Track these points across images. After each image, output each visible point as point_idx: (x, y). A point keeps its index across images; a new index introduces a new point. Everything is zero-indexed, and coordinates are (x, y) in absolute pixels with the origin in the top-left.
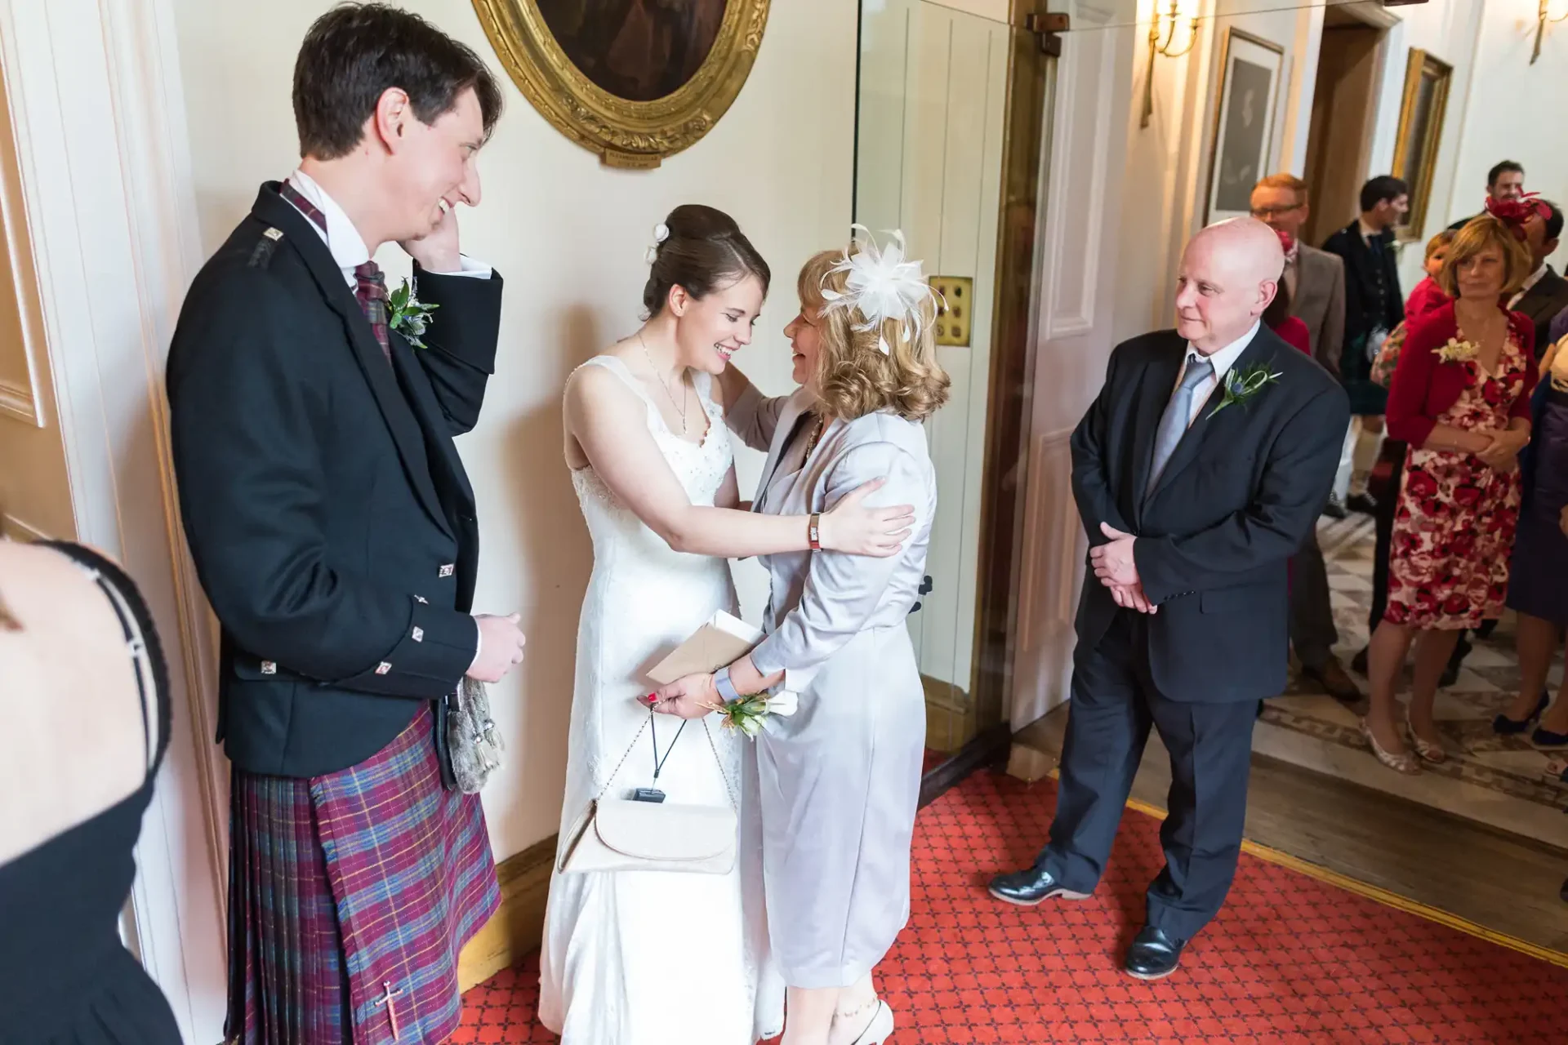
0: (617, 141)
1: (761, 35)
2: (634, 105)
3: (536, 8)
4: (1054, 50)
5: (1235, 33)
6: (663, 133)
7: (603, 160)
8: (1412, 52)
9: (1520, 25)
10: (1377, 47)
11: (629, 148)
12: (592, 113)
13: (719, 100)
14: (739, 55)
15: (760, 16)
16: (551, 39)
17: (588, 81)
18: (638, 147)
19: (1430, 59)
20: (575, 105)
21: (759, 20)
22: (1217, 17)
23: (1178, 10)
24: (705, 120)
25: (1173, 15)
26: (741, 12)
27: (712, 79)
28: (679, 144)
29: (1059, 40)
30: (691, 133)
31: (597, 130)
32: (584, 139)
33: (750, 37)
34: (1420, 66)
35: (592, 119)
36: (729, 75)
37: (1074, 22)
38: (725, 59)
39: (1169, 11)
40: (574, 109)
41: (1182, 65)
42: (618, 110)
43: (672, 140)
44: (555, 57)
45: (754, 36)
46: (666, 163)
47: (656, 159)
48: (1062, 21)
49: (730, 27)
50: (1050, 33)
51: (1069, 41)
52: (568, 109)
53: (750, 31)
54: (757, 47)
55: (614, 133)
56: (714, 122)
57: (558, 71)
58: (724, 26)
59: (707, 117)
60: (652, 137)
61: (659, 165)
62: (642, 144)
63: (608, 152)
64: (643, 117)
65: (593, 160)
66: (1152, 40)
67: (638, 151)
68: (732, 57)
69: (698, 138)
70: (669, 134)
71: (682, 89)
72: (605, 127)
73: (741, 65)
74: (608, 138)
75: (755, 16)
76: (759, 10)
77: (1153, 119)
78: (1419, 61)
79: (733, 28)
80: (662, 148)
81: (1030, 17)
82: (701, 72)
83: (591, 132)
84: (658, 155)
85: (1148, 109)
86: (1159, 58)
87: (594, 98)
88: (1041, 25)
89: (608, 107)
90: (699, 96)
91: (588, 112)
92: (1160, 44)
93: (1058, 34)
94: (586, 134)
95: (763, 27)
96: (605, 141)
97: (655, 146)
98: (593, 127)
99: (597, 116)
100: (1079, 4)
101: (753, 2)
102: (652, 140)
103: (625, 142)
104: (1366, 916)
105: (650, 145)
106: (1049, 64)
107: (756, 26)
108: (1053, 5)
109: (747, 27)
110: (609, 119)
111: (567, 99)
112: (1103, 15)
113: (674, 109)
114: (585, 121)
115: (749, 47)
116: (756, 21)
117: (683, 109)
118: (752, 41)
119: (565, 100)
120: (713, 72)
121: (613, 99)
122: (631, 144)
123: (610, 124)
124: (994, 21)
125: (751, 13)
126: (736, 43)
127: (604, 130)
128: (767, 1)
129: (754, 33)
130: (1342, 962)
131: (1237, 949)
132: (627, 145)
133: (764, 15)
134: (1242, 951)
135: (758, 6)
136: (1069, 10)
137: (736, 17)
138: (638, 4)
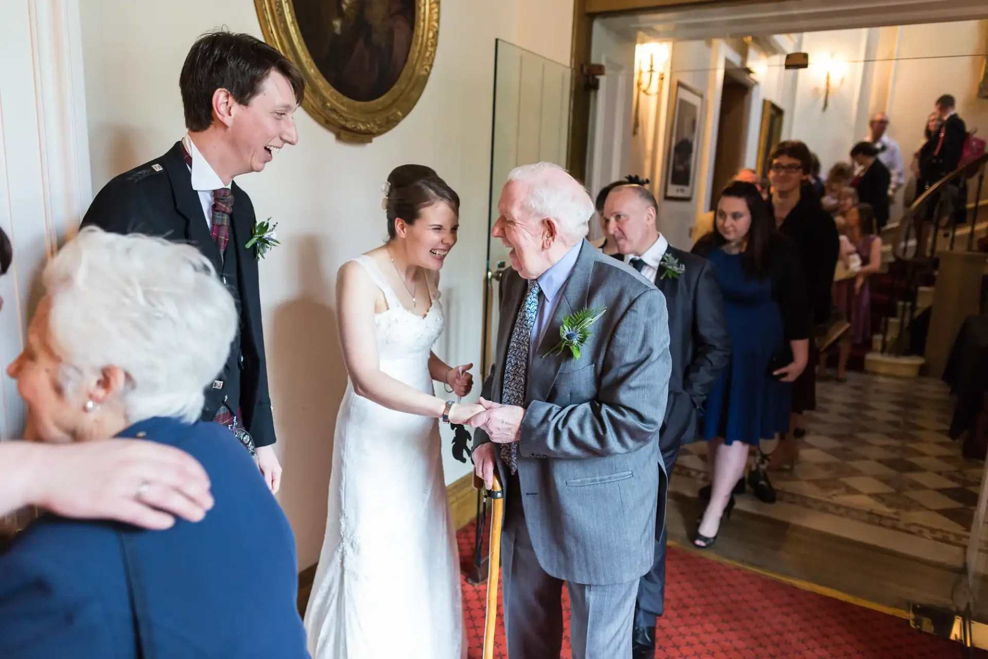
0: (349, 125)
1: (431, 66)
3: (302, 41)
4: (595, 86)
5: (680, 84)
6: (374, 122)
7: (339, 137)
8: (765, 101)
9: (816, 90)
10: (747, 97)
11: (355, 129)
12: (334, 107)
13: (407, 104)
14: (418, 77)
15: (430, 55)
16: (310, 60)
17: (331, 87)
18: (360, 129)
19: (773, 106)
20: (324, 101)
21: (430, 57)
22: (671, 73)
23: (653, 68)
24: (399, 116)
25: (651, 71)
26: (419, 52)
27: (403, 91)
28: (383, 129)
29: (597, 81)
30: (390, 124)
31: (337, 118)
32: (327, 123)
33: (425, 67)
34: (769, 111)
35: (334, 110)
36: (412, 89)
37: (607, 71)
38: (410, 79)
39: (649, 69)
40: (324, 104)
41: (653, 101)
42: (348, 107)
43: (380, 126)
44: (312, 71)
45: (428, 68)
46: (376, 140)
47: (369, 137)
48: (600, 69)
50: (593, 76)
51: (603, 80)
52: (320, 104)
53: (425, 63)
54: (429, 74)
55: (346, 120)
56: (404, 116)
57: (314, 79)
58: (410, 60)
59: (400, 114)
60: (369, 124)
61: (370, 141)
62: (362, 127)
63: (342, 132)
64: (362, 112)
65: (331, 137)
66: (640, 84)
67: (360, 132)
68: (414, 79)
69: (394, 126)
70: (379, 122)
72: (341, 116)
73: (420, 83)
74: (343, 123)
75: (428, 54)
76: (430, 51)
77: (640, 130)
78: (768, 106)
79: (415, 61)
80: (374, 131)
81: (582, 66)
82: (396, 87)
83: (334, 119)
84: (371, 136)
85: (637, 124)
86: (642, 95)
87: (335, 97)
88: (588, 71)
89: (343, 104)
90: (395, 101)
91: (331, 106)
92: (644, 87)
93: (598, 77)
94: (328, 119)
95: (433, 61)
96: (341, 125)
97: (370, 129)
98: (334, 116)
99: (337, 109)
100: (608, 61)
101: (427, 46)
102: (368, 126)
103: (353, 126)
104: (792, 596)
105: (367, 129)
106: (592, 94)
107: (429, 60)
108: (594, 60)
109: (423, 60)
110: (343, 111)
111: (320, 98)
112: (619, 68)
113: (380, 108)
114: (330, 112)
115: (424, 73)
116: (428, 58)
117: (386, 108)
118: (426, 70)
119: (318, 98)
120: (403, 87)
121: (346, 99)
122: (356, 127)
123: (344, 115)
124: (565, 66)
125: (425, 52)
126: (417, 72)
127: (341, 118)
128: (435, 45)
129: (427, 64)
130: (783, 624)
131: (723, 621)
132: (354, 128)
133: (433, 55)
134: (727, 622)
135: (430, 49)
136: (603, 63)
137: (417, 54)
138: (361, 42)
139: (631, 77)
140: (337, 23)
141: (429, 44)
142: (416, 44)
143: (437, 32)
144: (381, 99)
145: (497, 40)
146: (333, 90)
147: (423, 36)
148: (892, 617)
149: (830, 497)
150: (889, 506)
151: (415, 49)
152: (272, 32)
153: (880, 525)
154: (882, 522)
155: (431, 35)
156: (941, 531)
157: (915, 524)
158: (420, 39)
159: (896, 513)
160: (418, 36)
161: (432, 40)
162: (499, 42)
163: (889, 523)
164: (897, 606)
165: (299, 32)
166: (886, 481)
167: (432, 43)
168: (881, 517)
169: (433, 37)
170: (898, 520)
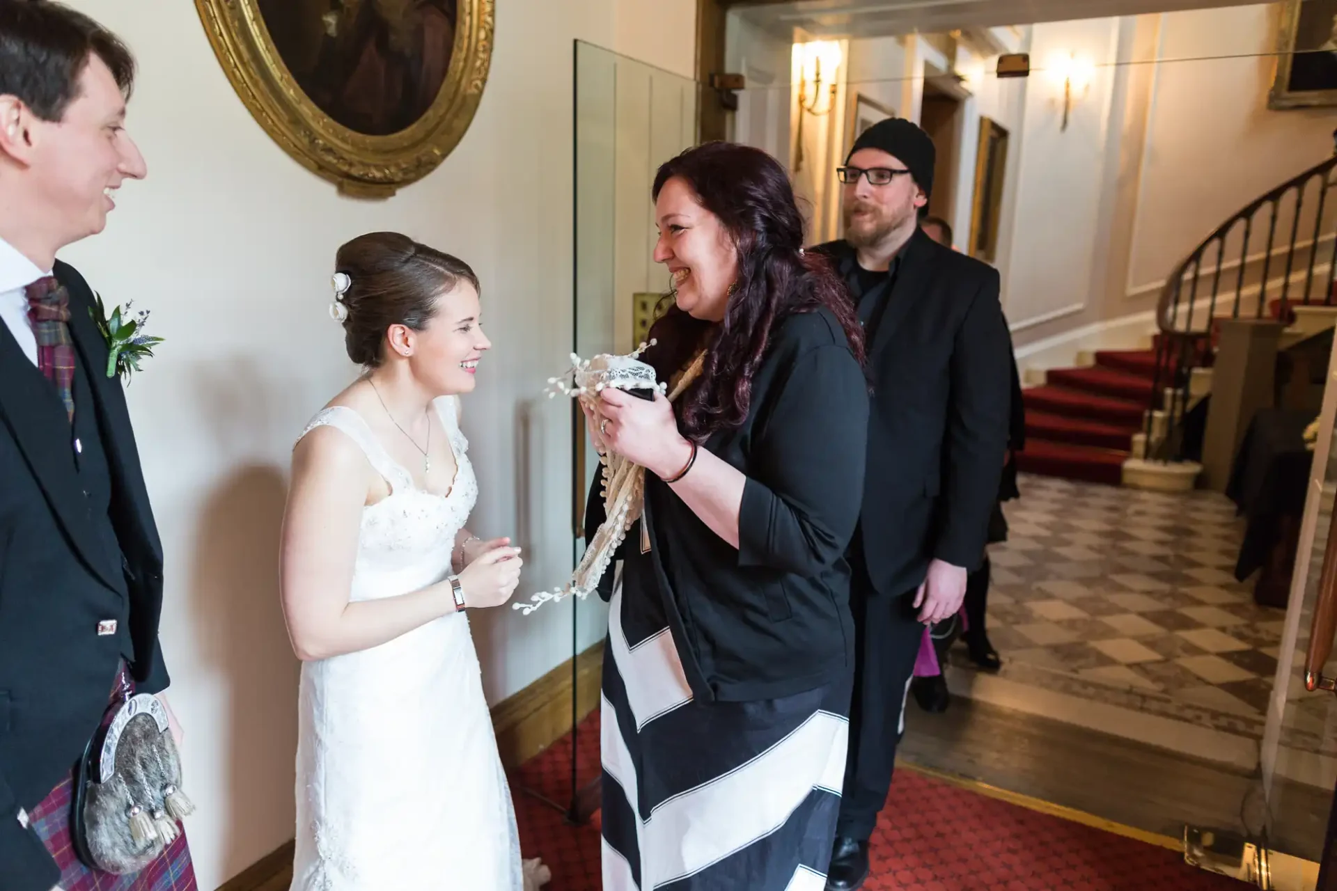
0: (355, 172)
1: (484, 81)
2: (370, 140)
3: (272, 46)
4: (732, 105)
5: (861, 99)
6: (397, 165)
7: (342, 190)
8: (982, 120)
9: (1052, 102)
10: (956, 117)
11: (366, 177)
12: (329, 145)
13: (450, 138)
14: (464, 98)
15: (482, 64)
16: (288, 75)
17: (325, 115)
18: (374, 177)
19: (994, 126)
20: (312, 137)
21: (482, 68)
22: (848, 83)
23: (821, 77)
24: (436, 156)
25: (818, 81)
26: (466, 60)
27: (442, 118)
28: (412, 175)
29: (735, 98)
30: (423, 167)
31: (335, 161)
32: (322, 170)
33: (474, 83)
34: (988, 132)
35: (329, 150)
36: (456, 115)
37: (748, 83)
38: (452, 101)
39: (814, 78)
40: (313, 141)
41: (823, 122)
42: (354, 144)
43: (406, 171)
44: (292, 92)
45: (479, 83)
46: (402, 193)
47: (390, 188)
48: (738, 81)
49: (456, 72)
50: (728, 91)
51: (743, 97)
52: (306, 141)
53: (474, 76)
54: (481, 92)
55: (351, 165)
56: (444, 156)
57: (295, 104)
58: (450, 72)
59: (437, 152)
60: (388, 169)
61: (393, 194)
62: (378, 175)
63: (346, 181)
64: (377, 151)
65: (328, 190)
66: (801, 101)
67: (374, 182)
68: (458, 100)
69: (430, 171)
70: (404, 166)
71: (414, 126)
72: (342, 158)
73: (467, 107)
74: (345, 168)
75: (478, 63)
76: (481, 59)
77: (804, 164)
78: (987, 126)
79: (459, 74)
80: (397, 179)
81: (712, 77)
82: (430, 113)
83: (329, 163)
84: (393, 186)
85: (799, 157)
86: (806, 115)
87: (331, 131)
88: (722, 84)
89: (344, 140)
90: (429, 134)
91: (325, 144)
92: (808, 104)
93: (735, 92)
94: (323, 164)
95: (486, 74)
96: (342, 171)
97: (389, 176)
98: (330, 158)
99: (334, 148)
100: (750, 68)
101: (476, 50)
102: (387, 171)
103: (361, 173)
104: (1021, 822)
105: (385, 176)
106: (728, 116)
107: (480, 73)
108: (729, 68)
109: (471, 73)
110: (347, 151)
111: (305, 132)
112: (766, 78)
113: (405, 144)
114: (323, 153)
115: (475, 91)
116: (479, 69)
117: (415, 145)
118: (476, 86)
119: (302, 133)
120: (442, 112)
121: (349, 133)
122: (367, 175)
123: (346, 156)
124: (686, 78)
125: (474, 62)
126: (462, 88)
127: (341, 161)
128: (489, 50)
129: (478, 79)
130: (1009, 867)
131: (925, 866)
132: (363, 175)
133: (486, 64)
134: (930, 867)
135: (481, 55)
136: (743, 72)
137: (461, 64)
138: (371, 48)
139: (787, 90)
140: (331, 20)
141: (481, 49)
142: (460, 49)
143: (492, 31)
144: (406, 132)
145: (575, 41)
146: (327, 120)
147: (470, 37)
148: (1158, 850)
149: (1075, 671)
150: (1157, 679)
151: (458, 57)
152: (221, 34)
153: (1142, 709)
154: (1146, 705)
155: (482, 35)
156: (1227, 715)
157: (1190, 707)
158: (466, 42)
159: (1165, 691)
160: (461, 38)
161: (485, 43)
162: (580, 45)
163: (1155, 705)
164: (1164, 831)
165: (267, 34)
166: (1151, 644)
167: (484, 46)
168: (1144, 697)
169: (486, 38)
170: (1168, 701)
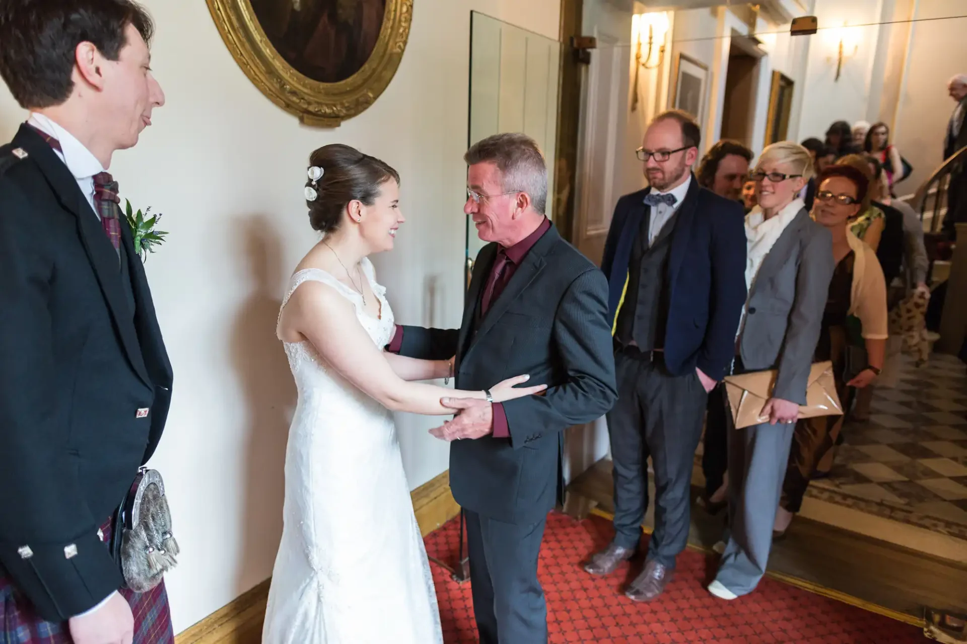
0: (311, 108)
1: (405, 43)
2: (323, 85)
4: (587, 60)
5: (682, 57)
6: (342, 104)
7: (302, 120)
8: (774, 73)
9: (828, 59)
10: (755, 70)
11: (320, 113)
12: (294, 89)
13: (379, 84)
14: (391, 55)
15: (404, 31)
16: (265, 38)
17: (291, 67)
18: (325, 112)
19: (783, 77)
20: (282, 83)
21: (404, 33)
22: (673, 45)
23: (653, 40)
24: (370, 97)
25: (650, 43)
26: (392, 28)
27: (374, 71)
28: (353, 112)
29: (589, 55)
30: (359, 106)
31: (298, 101)
32: (288, 107)
33: (398, 44)
34: (778, 81)
35: (294, 93)
36: (385, 68)
37: (599, 44)
38: (382, 58)
39: (648, 41)
40: (282, 86)
41: (654, 73)
42: (312, 88)
43: (348, 109)
44: (268, 51)
45: (402, 44)
46: (344, 124)
47: (337, 121)
48: (591, 42)
49: (385, 37)
50: (584, 49)
51: (595, 54)
52: (277, 86)
53: (398, 40)
54: (403, 51)
55: (309, 103)
56: (375, 98)
57: (270, 60)
58: (381, 37)
59: (371, 95)
60: (335, 107)
61: (339, 125)
62: (328, 111)
63: (305, 115)
64: (327, 93)
65: (294, 121)
66: (638, 58)
67: (325, 116)
68: (386, 57)
69: (365, 108)
70: (347, 105)
71: (355, 76)
72: (303, 99)
73: (393, 62)
74: (305, 106)
75: (401, 30)
76: (403, 27)
77: (639, 105)
78: (777, 77)
79: (387, 38)
80: (342, 114)
81: (572, 40)
82: (366, 66)
83: (293, 102)
84: (339, 119)
85: (635, 100)
86: (641, 69)
87: (295, 79)
88: (579, 44)
89: (304, 86)
90: (365, 81)
91: (291, 89)
92: (643, 60)
93: (589, 50)
94: (289, 103)
95: (407, 38)
96: (303, 108)
97: (337, 113)
98: (295, 99)
99: (298, 91)
100: (599, 33)
101: (400, 21)
102: (335, 109)
103: (316, 110)
104: (795, 598)
105: (333, 112)
106: (583, 69)
107: (402, 37)
108: (585, 32)
109: (396, 37)
110: (305, 93)
111: (277, 80)
112: (611, 40)
113: (348, 89)
114: (289, 94)
115: (398, 50)
116: (402, 34)
117: (356, 89)
118: (400, 47)
119: (275, 80)
120: (374, 66)
121: (309, 81)
122: (320, 110)
123: (306, 97)
124: (555, 40)
125: (399, 29)
126: (389, 48)
127: (302, 101)
128: (409, 20)
129: (401, 41)
130: (784, 631)
131: (720, 627)
132: (318, 111)
133: (407, 30)
134: (723, 628)
135: (403, 24)
136: (595, 35)
137: (389, 31)
138: (325, 19)
139: (627, 47)
141: (403, 19)
142: (389, 20)
143: (411, 6)
144: (350, 80)
145: (472, 12)
146: (293, 71)
147: (395, 11)
148: (903, 625)
149: (837, 486)
150: (902, 495)
151: (387, 25)
152: (219, 9)
153: (890, 517)
154: (893, 514)
155: (404, 9)
156: (958, 525)
157: (928, 517)
158: (393, 13)
159: (908, 504)
160: (389, 12)
161: (406, 15)
162: (475, 14)
163: (900, 515)
164: (908, 611)
165: (251, 8)
166: (898, 469)
167: (406, 18)
168: (892, 509)
169: (407, 11)
170: (910, 512)
